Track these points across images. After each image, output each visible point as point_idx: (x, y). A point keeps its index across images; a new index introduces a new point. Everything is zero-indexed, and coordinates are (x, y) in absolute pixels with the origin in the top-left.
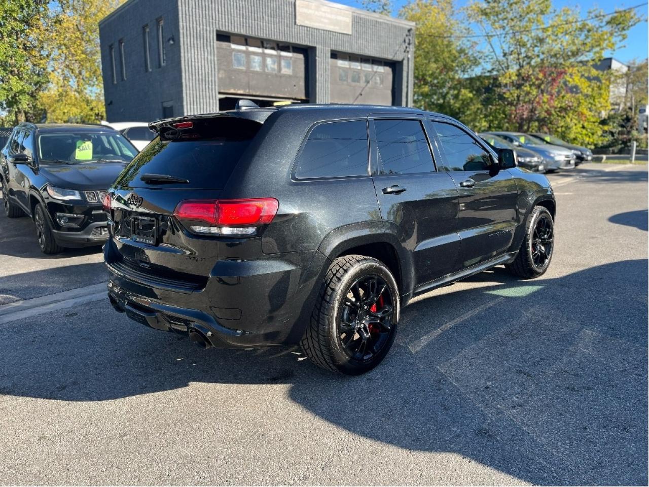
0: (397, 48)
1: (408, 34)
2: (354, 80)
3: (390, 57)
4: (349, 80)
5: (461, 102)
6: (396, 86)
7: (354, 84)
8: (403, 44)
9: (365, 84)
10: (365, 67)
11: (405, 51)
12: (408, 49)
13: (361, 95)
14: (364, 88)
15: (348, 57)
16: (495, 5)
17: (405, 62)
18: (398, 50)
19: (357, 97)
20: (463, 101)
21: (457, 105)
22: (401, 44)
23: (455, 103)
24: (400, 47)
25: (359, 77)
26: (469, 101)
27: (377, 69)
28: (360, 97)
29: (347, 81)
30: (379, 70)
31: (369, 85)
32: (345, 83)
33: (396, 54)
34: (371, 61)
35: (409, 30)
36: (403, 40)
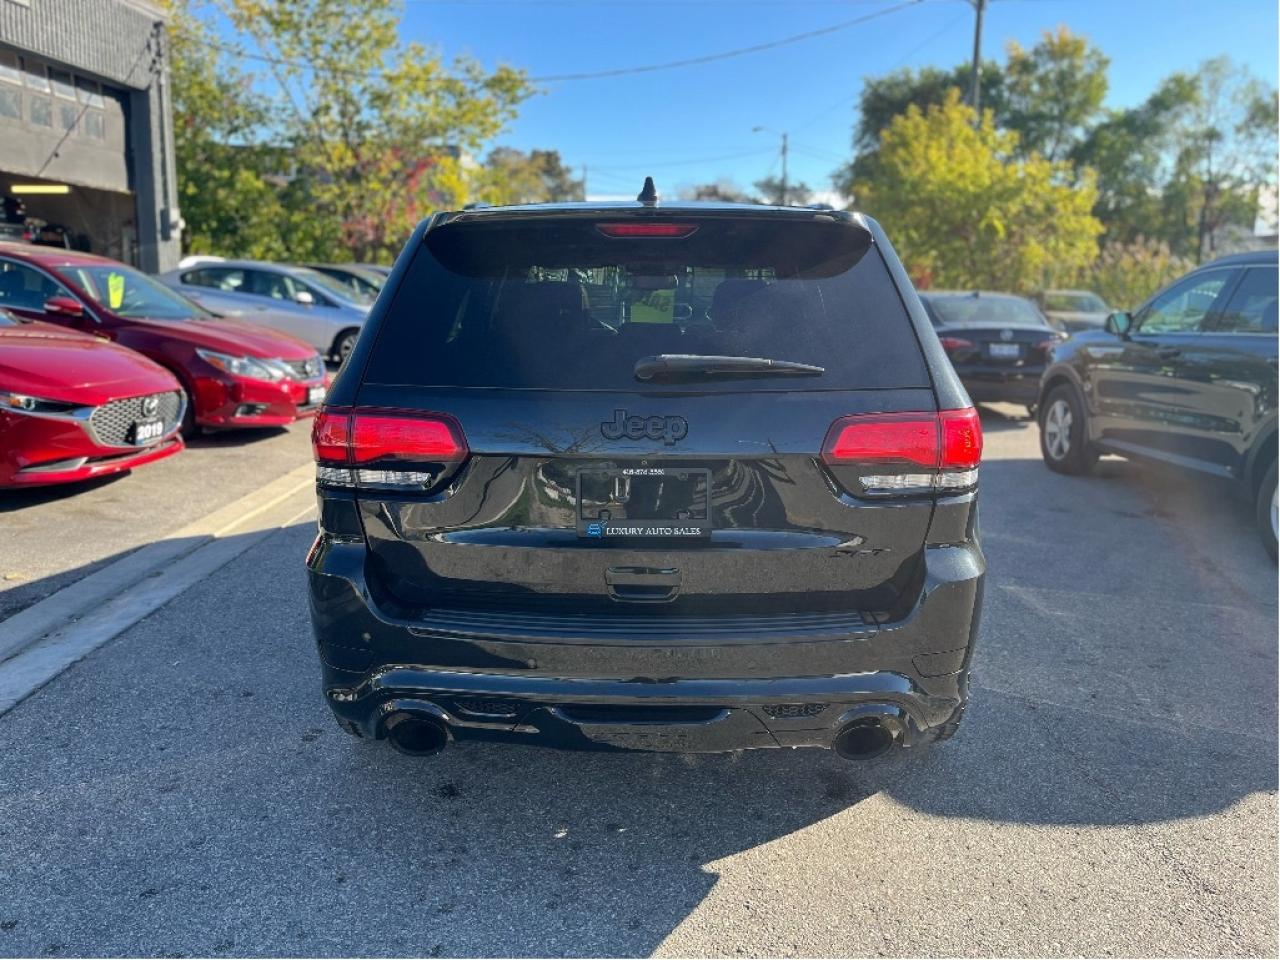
0: (134, 60)
1: (155, 32)
2: (37, 118)
3: (121, 77)
4: (27, 117)
5: (240, 197)
6: (133, 146)
7: (36, 127)
8: (146, 51)
9: (65, 131)
10: (60, 91)
11: (151, 69)
12: (158, 66)
13: (57, 155)
14: (62, 141)
15: (17, 62)
16: (295, 8)
17: (153, 93)
18: (136, 65)
19: (49, 161)
20: (246, 193)
21: (233, 202)
22: (142, 53)
23: (227, 197)
24: (139, 59)
25: (49, 114)
26: (256, 195)
27: (89, 99)
28: (54, 160)
29: (21, 118)
30: (92, 103)
31: (74, 134)
32: (15, 121)
33: (132, 71)
34: (72, 78)
35: (157, 25)
36: (146, 44)
